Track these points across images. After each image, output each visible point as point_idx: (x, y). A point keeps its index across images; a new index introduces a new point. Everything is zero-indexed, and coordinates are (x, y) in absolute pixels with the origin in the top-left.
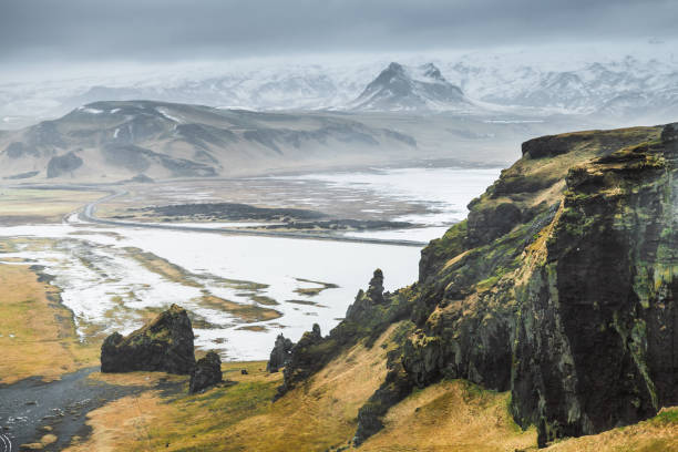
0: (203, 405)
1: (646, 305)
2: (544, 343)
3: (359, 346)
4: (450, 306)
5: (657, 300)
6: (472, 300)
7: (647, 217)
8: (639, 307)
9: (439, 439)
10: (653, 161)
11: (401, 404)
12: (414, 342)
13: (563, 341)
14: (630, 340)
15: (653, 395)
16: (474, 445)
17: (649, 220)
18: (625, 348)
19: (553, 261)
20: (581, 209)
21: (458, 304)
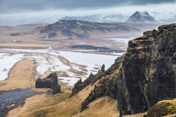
0: (54, 98)
1: (148, 80)
2: (122, 89)
3: (90, 85)
4: (106, 76)
5: (150, 78)
6: (112, 75)
7: (148, 55)
8: (146, 80)
9: (99, 112)
10: (151, 39)
11: (93, 102)
12: (97, 86)
13: (126, 89)
14: (143, 89)
15: (149, 105)
16: (107, 114)
17: (149, 56)
18: (142, 91)
19: (124, 66)
20: (131, 53)
21: (108, 76)
